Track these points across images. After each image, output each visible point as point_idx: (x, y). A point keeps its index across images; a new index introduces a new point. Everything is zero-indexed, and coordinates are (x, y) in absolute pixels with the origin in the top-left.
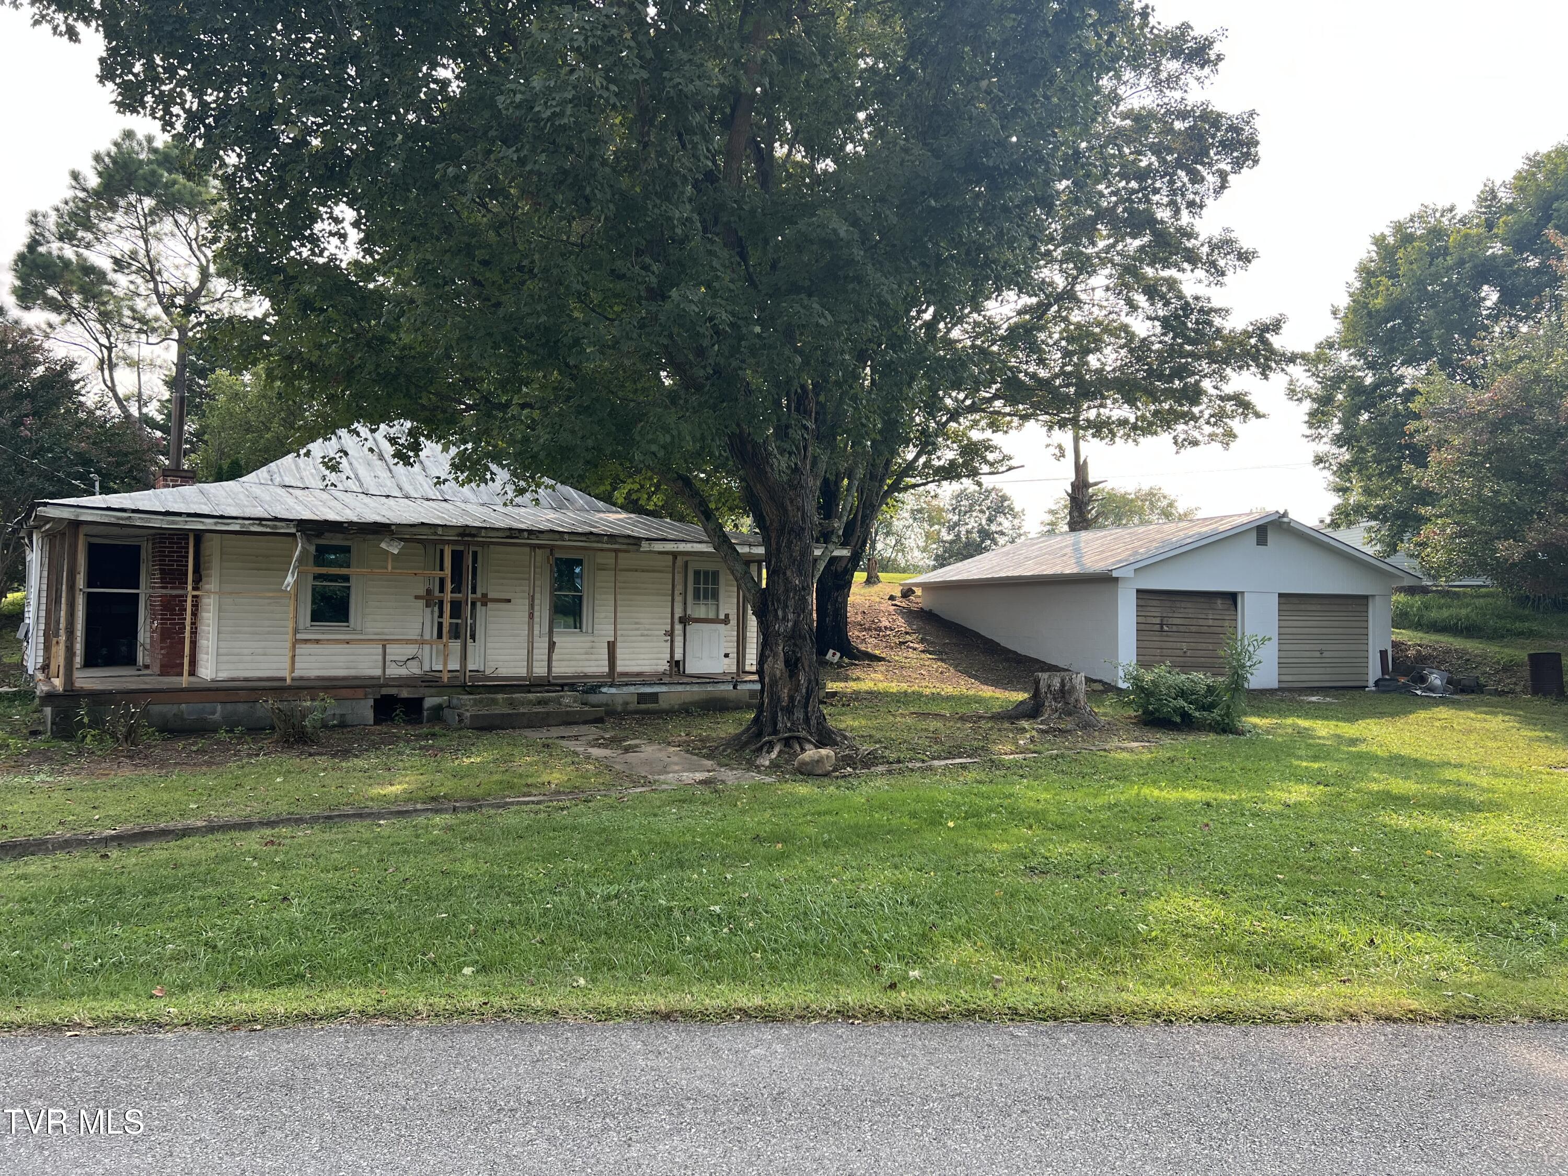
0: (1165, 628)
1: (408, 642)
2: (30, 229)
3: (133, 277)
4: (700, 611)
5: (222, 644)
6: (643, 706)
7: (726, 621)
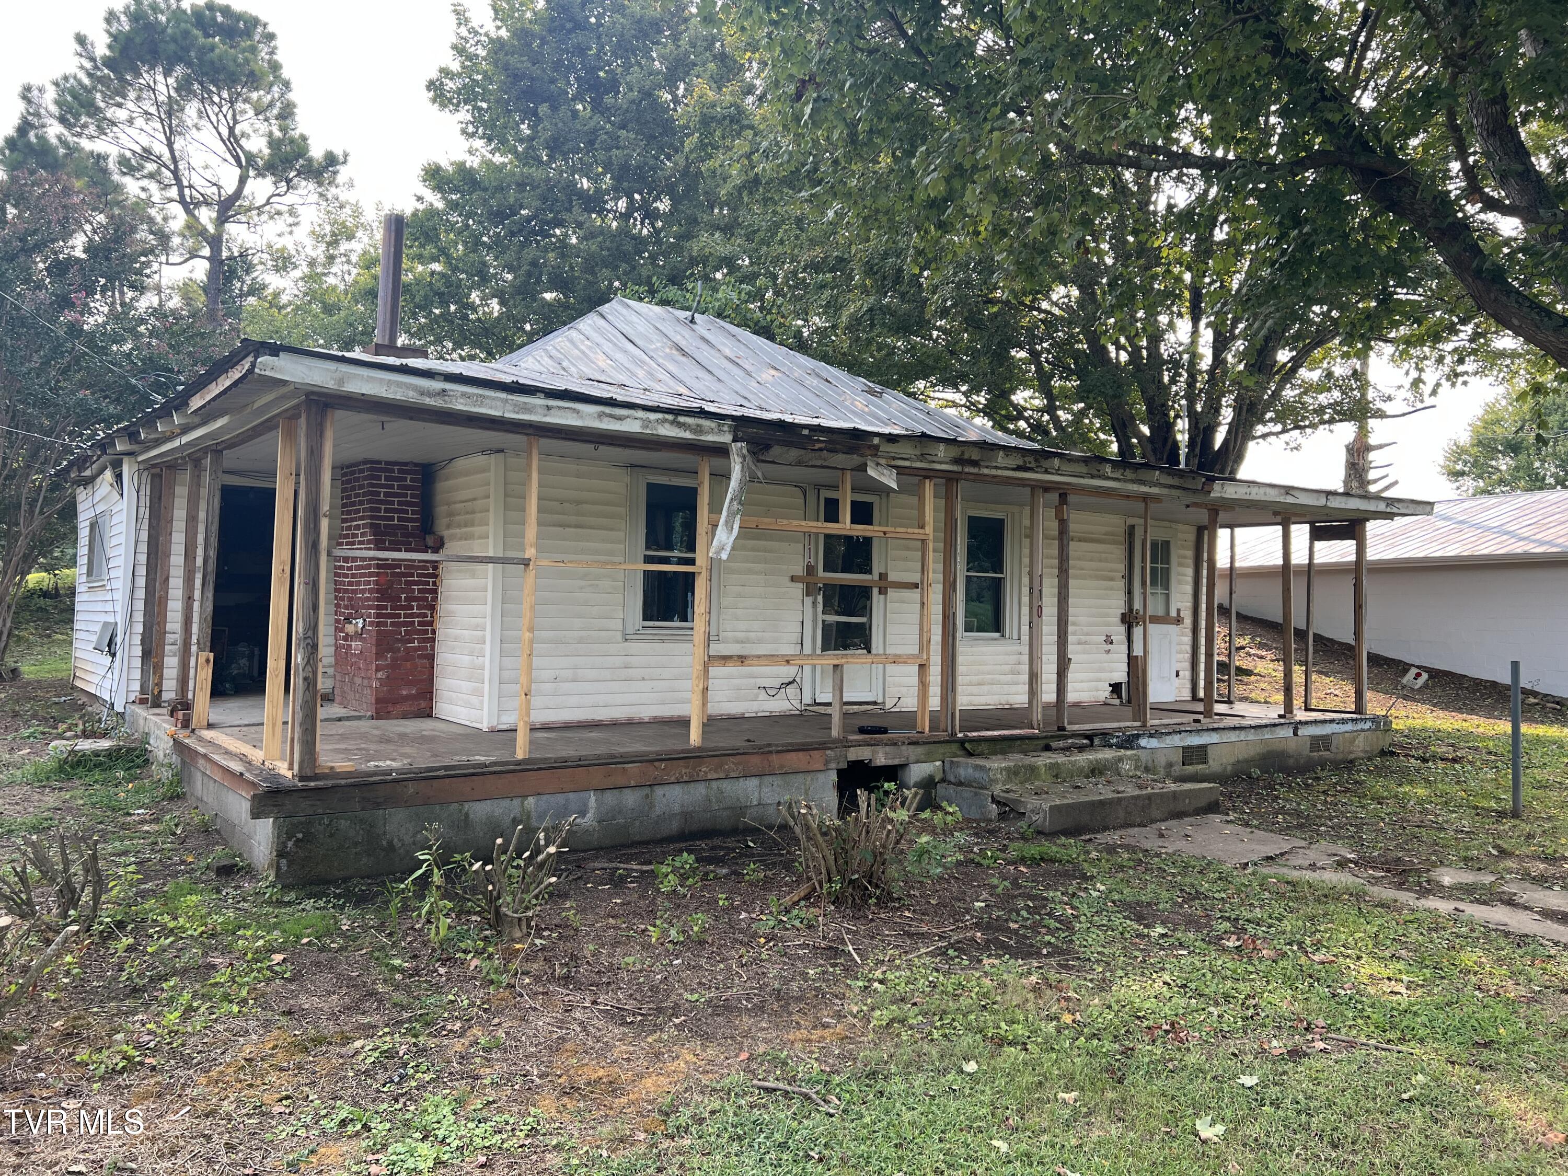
1: (772, 659)
2: (21, 106)
3: (145, 183)
4: (1155, 607)
5: (507, 661)
6: (1190, 769)
7: (1178, 621)
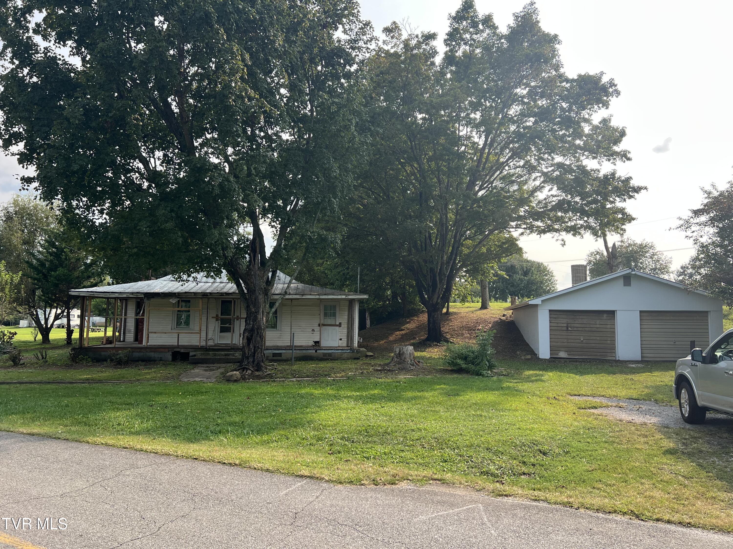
0: (570, 329)
7: (340, 325)
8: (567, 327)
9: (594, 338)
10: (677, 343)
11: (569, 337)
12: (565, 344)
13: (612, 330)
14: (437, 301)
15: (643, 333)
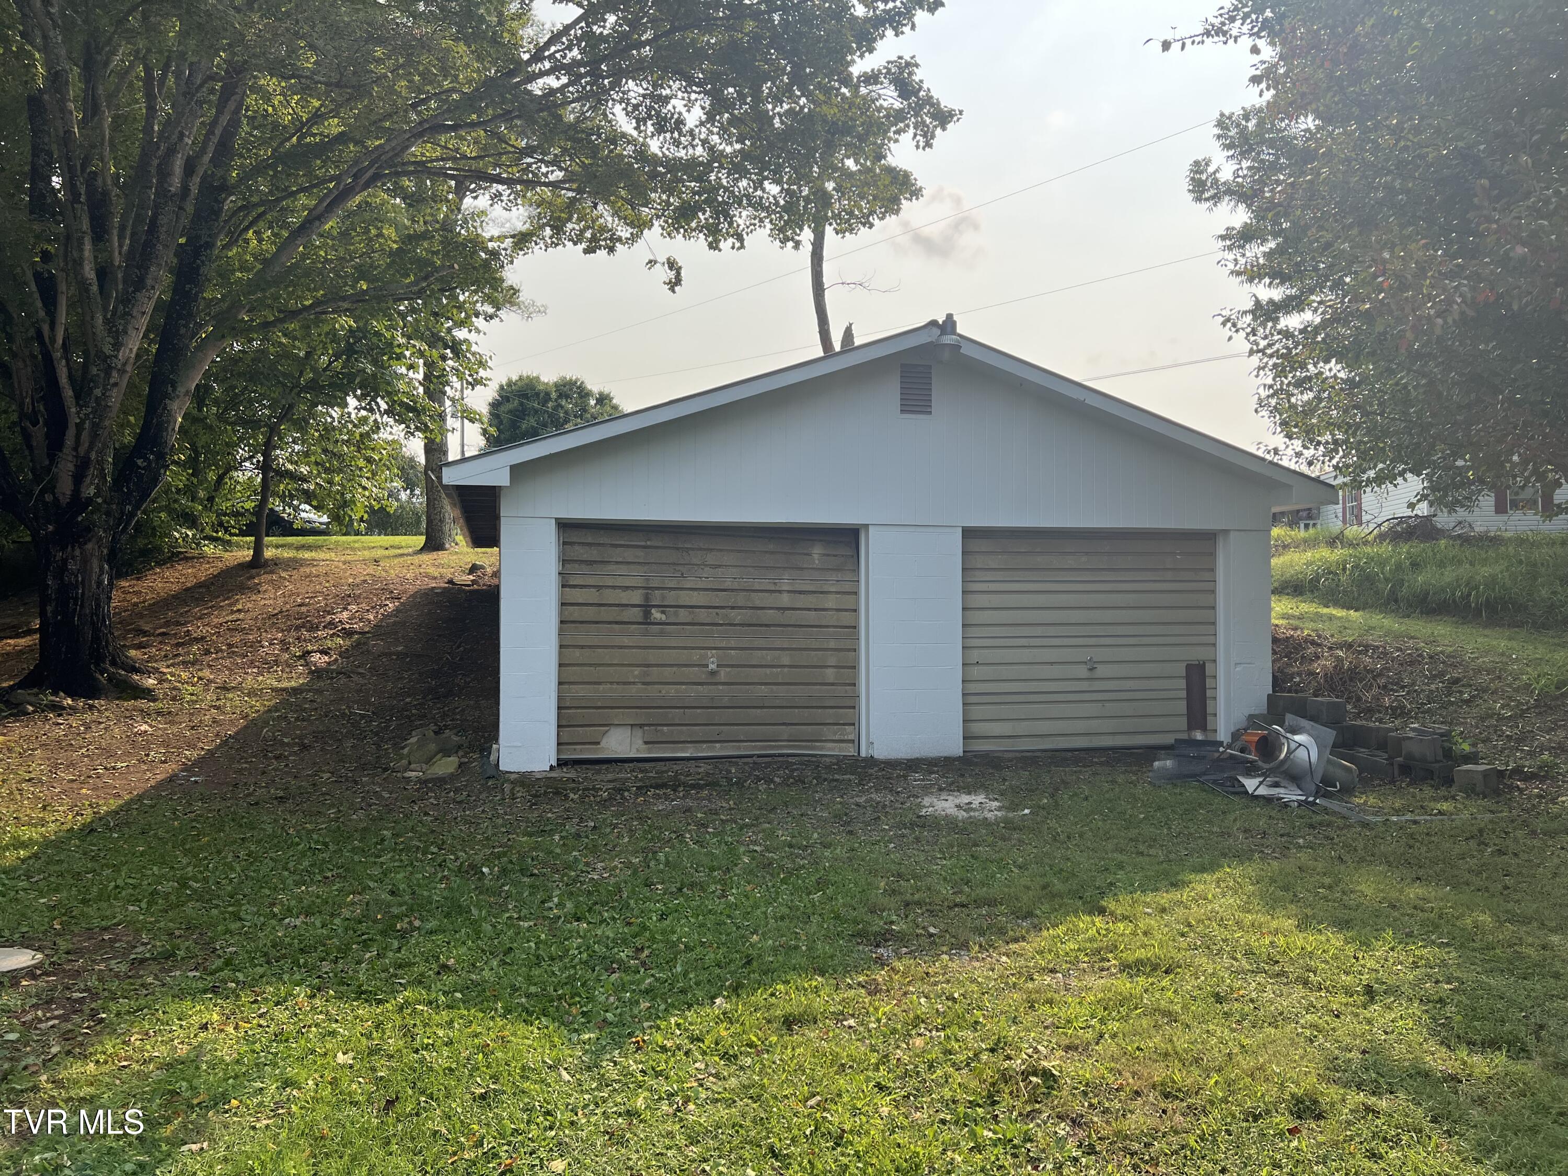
0: (657, 615)
8: (646, 608)
9: (769, 657)
10: (1101, 671)
11: (653, 656)
12: (633, 690)
13: (846, 618)
14: (76, 491)
15: (973, 632)
